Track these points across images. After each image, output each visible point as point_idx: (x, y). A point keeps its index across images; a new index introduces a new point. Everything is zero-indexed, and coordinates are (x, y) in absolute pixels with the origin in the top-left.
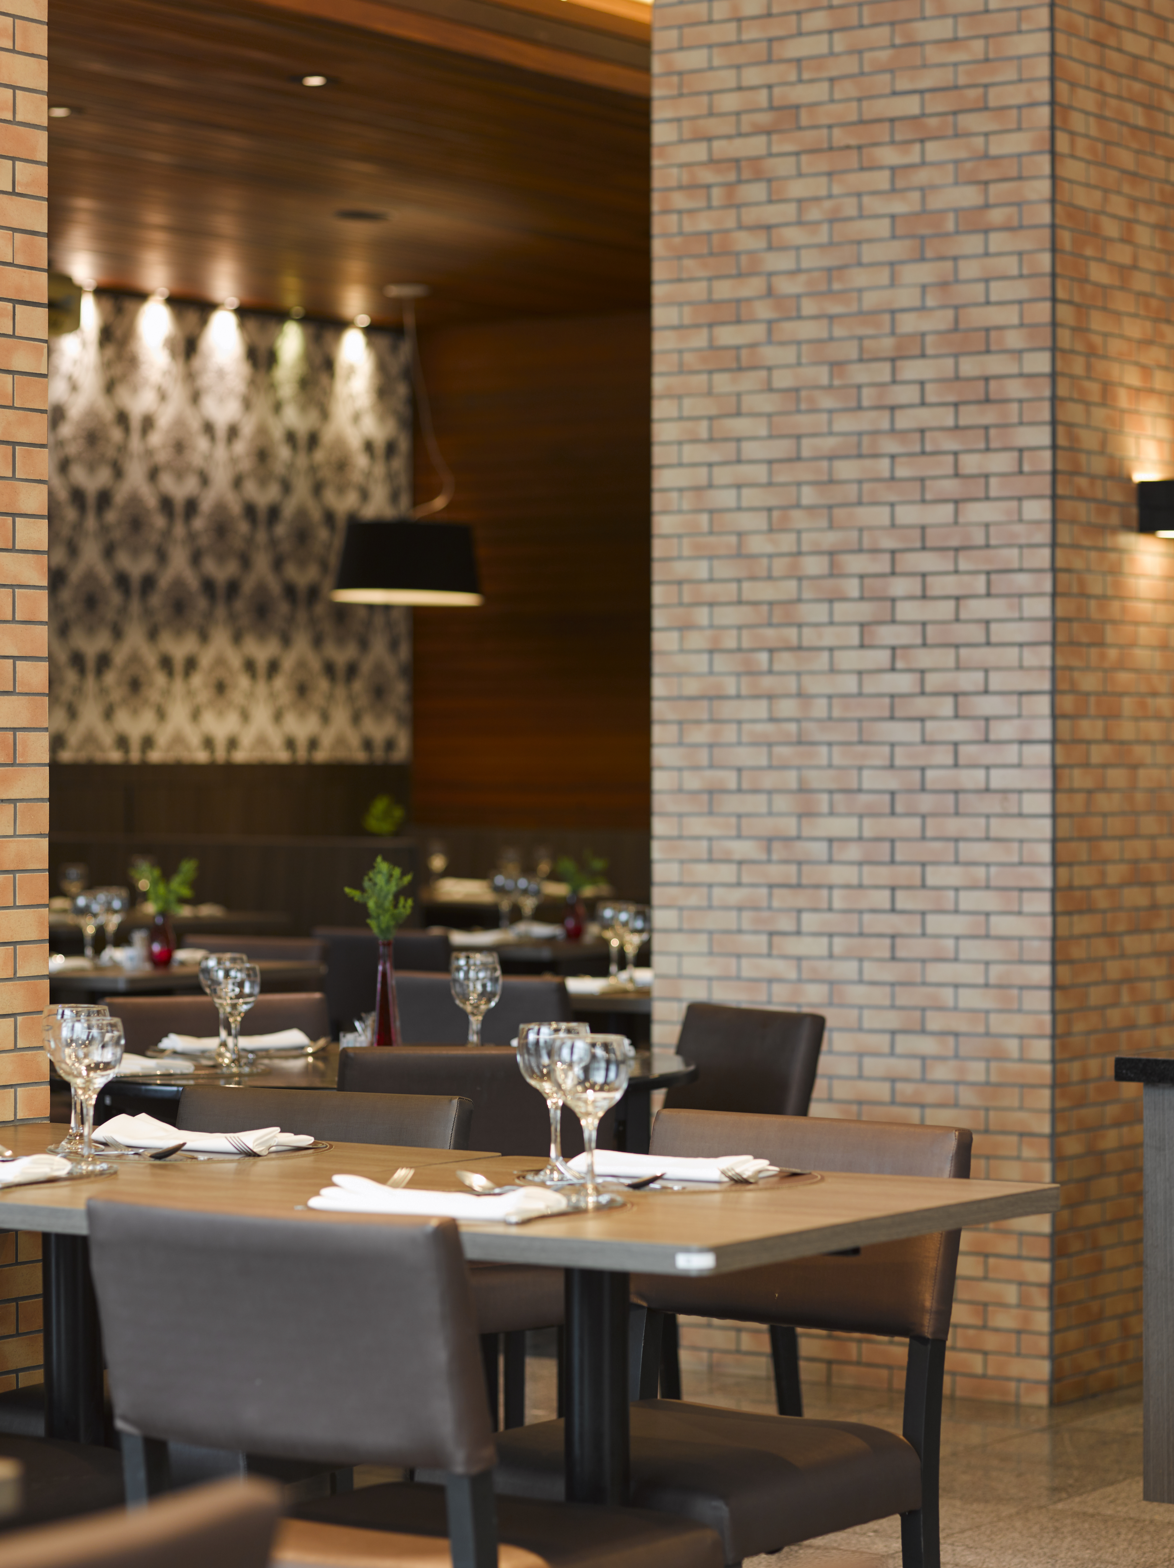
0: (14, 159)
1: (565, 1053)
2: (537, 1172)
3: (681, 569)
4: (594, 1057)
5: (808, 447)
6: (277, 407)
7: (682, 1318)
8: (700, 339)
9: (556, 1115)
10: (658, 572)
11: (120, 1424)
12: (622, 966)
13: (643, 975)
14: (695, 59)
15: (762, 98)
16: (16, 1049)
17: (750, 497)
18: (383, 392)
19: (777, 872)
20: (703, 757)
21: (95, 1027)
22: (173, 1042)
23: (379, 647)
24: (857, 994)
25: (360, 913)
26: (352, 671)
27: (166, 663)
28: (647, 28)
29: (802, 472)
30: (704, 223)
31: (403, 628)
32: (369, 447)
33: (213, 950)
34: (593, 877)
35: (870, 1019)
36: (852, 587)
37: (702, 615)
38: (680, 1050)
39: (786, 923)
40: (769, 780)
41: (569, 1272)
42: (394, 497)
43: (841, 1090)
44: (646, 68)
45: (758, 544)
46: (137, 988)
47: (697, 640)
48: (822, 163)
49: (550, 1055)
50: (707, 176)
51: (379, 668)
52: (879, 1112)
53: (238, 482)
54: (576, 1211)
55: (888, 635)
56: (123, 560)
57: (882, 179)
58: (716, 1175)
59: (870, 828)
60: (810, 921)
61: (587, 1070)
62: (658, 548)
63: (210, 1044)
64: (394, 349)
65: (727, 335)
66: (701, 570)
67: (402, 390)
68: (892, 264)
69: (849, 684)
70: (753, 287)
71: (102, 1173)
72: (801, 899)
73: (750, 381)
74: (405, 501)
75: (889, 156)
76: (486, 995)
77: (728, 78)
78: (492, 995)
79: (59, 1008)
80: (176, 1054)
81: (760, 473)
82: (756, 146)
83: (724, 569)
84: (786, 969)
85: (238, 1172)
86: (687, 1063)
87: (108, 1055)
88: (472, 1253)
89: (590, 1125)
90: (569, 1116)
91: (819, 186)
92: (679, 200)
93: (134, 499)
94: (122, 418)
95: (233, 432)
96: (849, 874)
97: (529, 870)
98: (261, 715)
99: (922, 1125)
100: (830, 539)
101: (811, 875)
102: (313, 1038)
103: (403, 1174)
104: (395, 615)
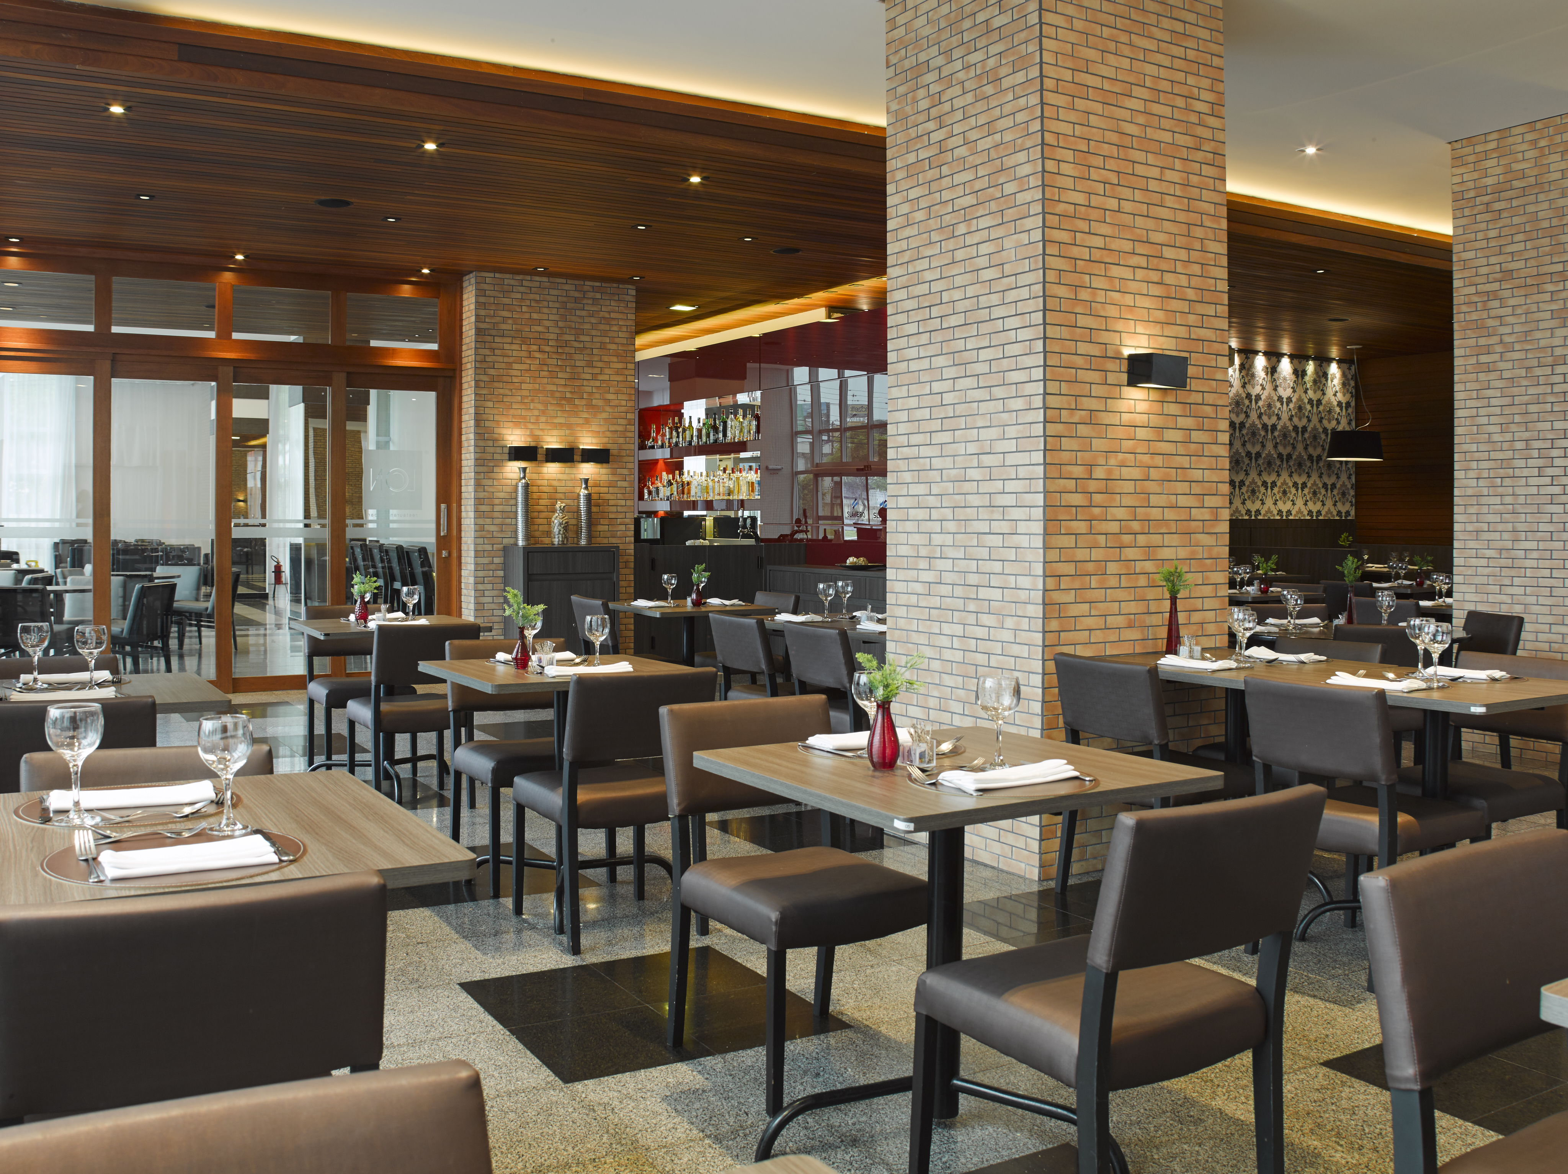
0: (1216, 304)
1: (1426, 630)
2: (1413, 673)
3: (1465, 447)
4: (1437, 631)
5: (1517, 400)
6: (1306, 392)
7: (1463, 730)
8: (1473, 360)
9: (1421, 652)
10: (1457, 448)
11: (1254, 758)
12: (1440, 597)
13: (1449, 600)
14: (1471, 255)
15: (1497, 268)
16: (1216, 622)
17: (1493, 420)
18: (1344, 385)
19: (1503, 562)
20: (1474, 518)
21: (1246, 615)
22: (1270, 620)
23: (1344, 477)
24: (1536, 609)
25: (1342, 575)
26: (1334, 486)
27: (1265, 484)
28: (1451, 245)
29: (1515, 410)
30: (1474, 316)
31: (1353, 471)
32: (1340, 404)
33: (1283, 588)
34: (1427, 563)
35: (1541, 619)
36: (1535, 453)
37: (1474, 465)
38: (1464, 629)
39: (1507, 581)
40: (1500, 527)
41: (1425, 711)
42: (1349, 423)
43: (1529, 646)
44: (1451, 261)
45: (1496, 438)
46: (1255, 601)
47: (1472, 474)
48: (1522, 292)
49: (1419, 629)
50: (1475, 299)
51: (1344, 485)
52: (1544, 655)
53: (1291, 419)
54: (1430, 689)
55: (1550, 471)
56: (1249, 447)
57: (1547, 297)
58: (1485, 677)
59: (1542, 545)
60: (1517, 581)
61: (1434, 635)
62: (1457, 440)
63: (1285, 621)
64: (1349, 369)
65: (1484, 359)
66: (1474, 447)
67: (1352, 383)
68: (1551, 329)
69: (1534, 490)
70: (1495, 340)
71: (1248, 667)
72: (1513, 572)
73: (1493, 376)
74: (1353, 423)
75: (1550, 287)
76: (1389, 607)
77: (1484, 261)
78: (1392, 606)
79: (1233, 608)
80: (1272, 625)
81: (1498, 410)
82: (1495, 286)
83: (1482, 447)
84: (1507, 599)
85: (1298, 669)
86: (1467, 634)
87: (1251, 625)
88: (1390, 703)
89: (1435, 657)
90: (1427, 653)
91: (1522, 300)
92: (1464, 308)
93: (1253, 425)
94: (1249, 396)
95: (1289, 400)
96: (1534, 563)
97: (1401, 560)
98: (1300, 503)
99: (1562, 660)
100: (1526, 435)
101: (1517, 563)
102: (1323, 621)
103: (1362, 672)
104: (1350, 466)
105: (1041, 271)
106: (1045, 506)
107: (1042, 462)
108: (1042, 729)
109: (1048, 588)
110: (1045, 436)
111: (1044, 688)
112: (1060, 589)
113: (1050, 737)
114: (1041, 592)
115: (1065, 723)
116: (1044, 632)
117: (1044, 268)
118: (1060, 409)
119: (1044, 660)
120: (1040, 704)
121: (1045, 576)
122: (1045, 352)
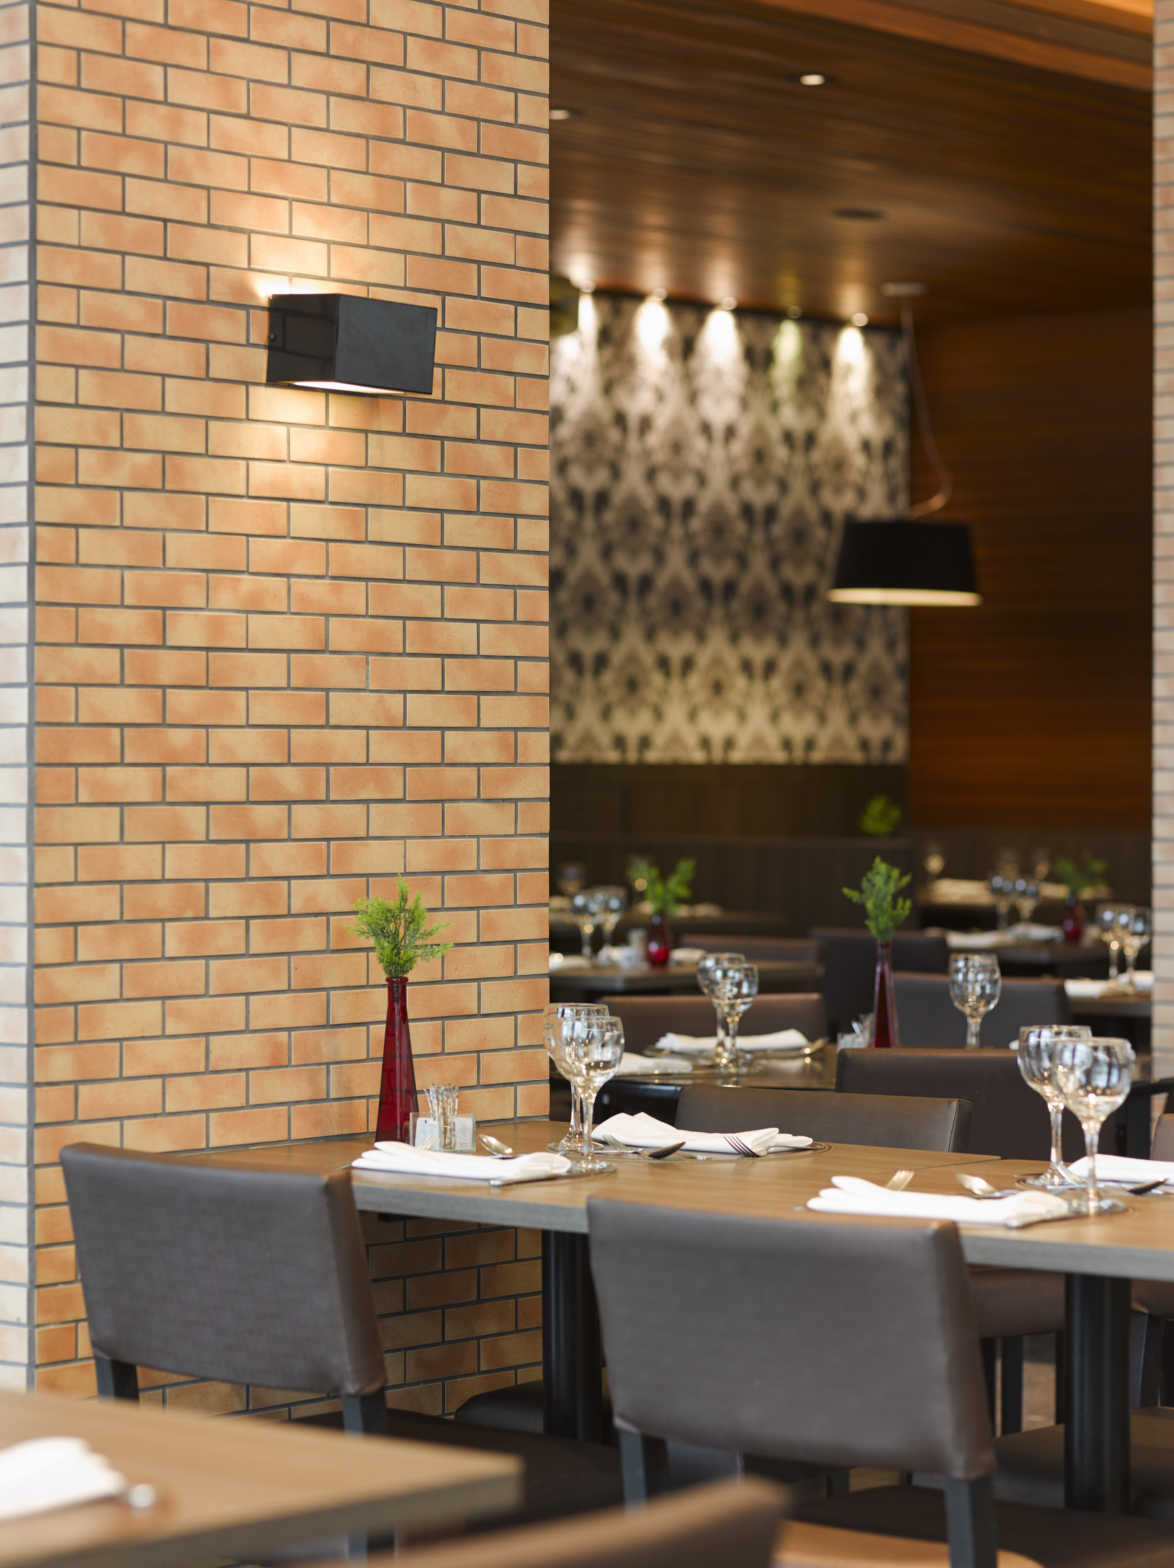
0: (515, 162)
1: (1067, 1056)
2: (1038, 1176)
4: (1096, 1061)
6: (775, 407)
9: (1056, 1119)
11: (619, 1422)
12: (1122, 969)
13: (1143, 979)
16: (516, 1047)
18: (880, 391)
21: (596, 1025)
22: (671, 1041)
23: (876, 647)
25: (858, 915)
26: (849, 671)
27: (663, 663)
28: (1149, 22)
31: (900, 628)
32: (866, 446)
33: (710, 950)
34: (1092, 879)
41: (1069, 1278)
42: (892, 497)
44: (1148, 62)
46: (634, 988)
49: (1051, 1058)
51: (876, 668)
53: (735, 482)
54: (1078, 1216)
56: (621, 561)
61: (1088, 1073)
62: (1160, 547)
63: (707, 1043)
64: (892, 348)
67: (900, 388)
71: (601, 1172)
74: (902, 500)
76: (985, 997)
78: (991, 997)
79: (560, 1006)
80: (674, 1053)
85: (737, 1172)
87: (608, 1054)
88: (972, 1256)
89: (1091, 1130)
90: (1071, 1120)
93: (632, 500)
94: (620, 419)
95: (730, 432)
97: (1027, 872)
98: (758, 716)
102: (811, 1039)
103: (902, 1176)
104: (893, 614)
105: (26, 50)
106: (33, 725)
107: (23, 596)
108: (32, 1365)
109: (42, 958)
110: (33, 523)
111: (34, 1247)
112: (76, 962)
113: (51, 1385)
114: (22, 972)
115: (95, 1344)
116: (33, 1085)
117: (34, 42)
118: (76, 447)
119: (33, 1167)
120: (23, 1293)
121: (34, 925)
122: (34, 283)
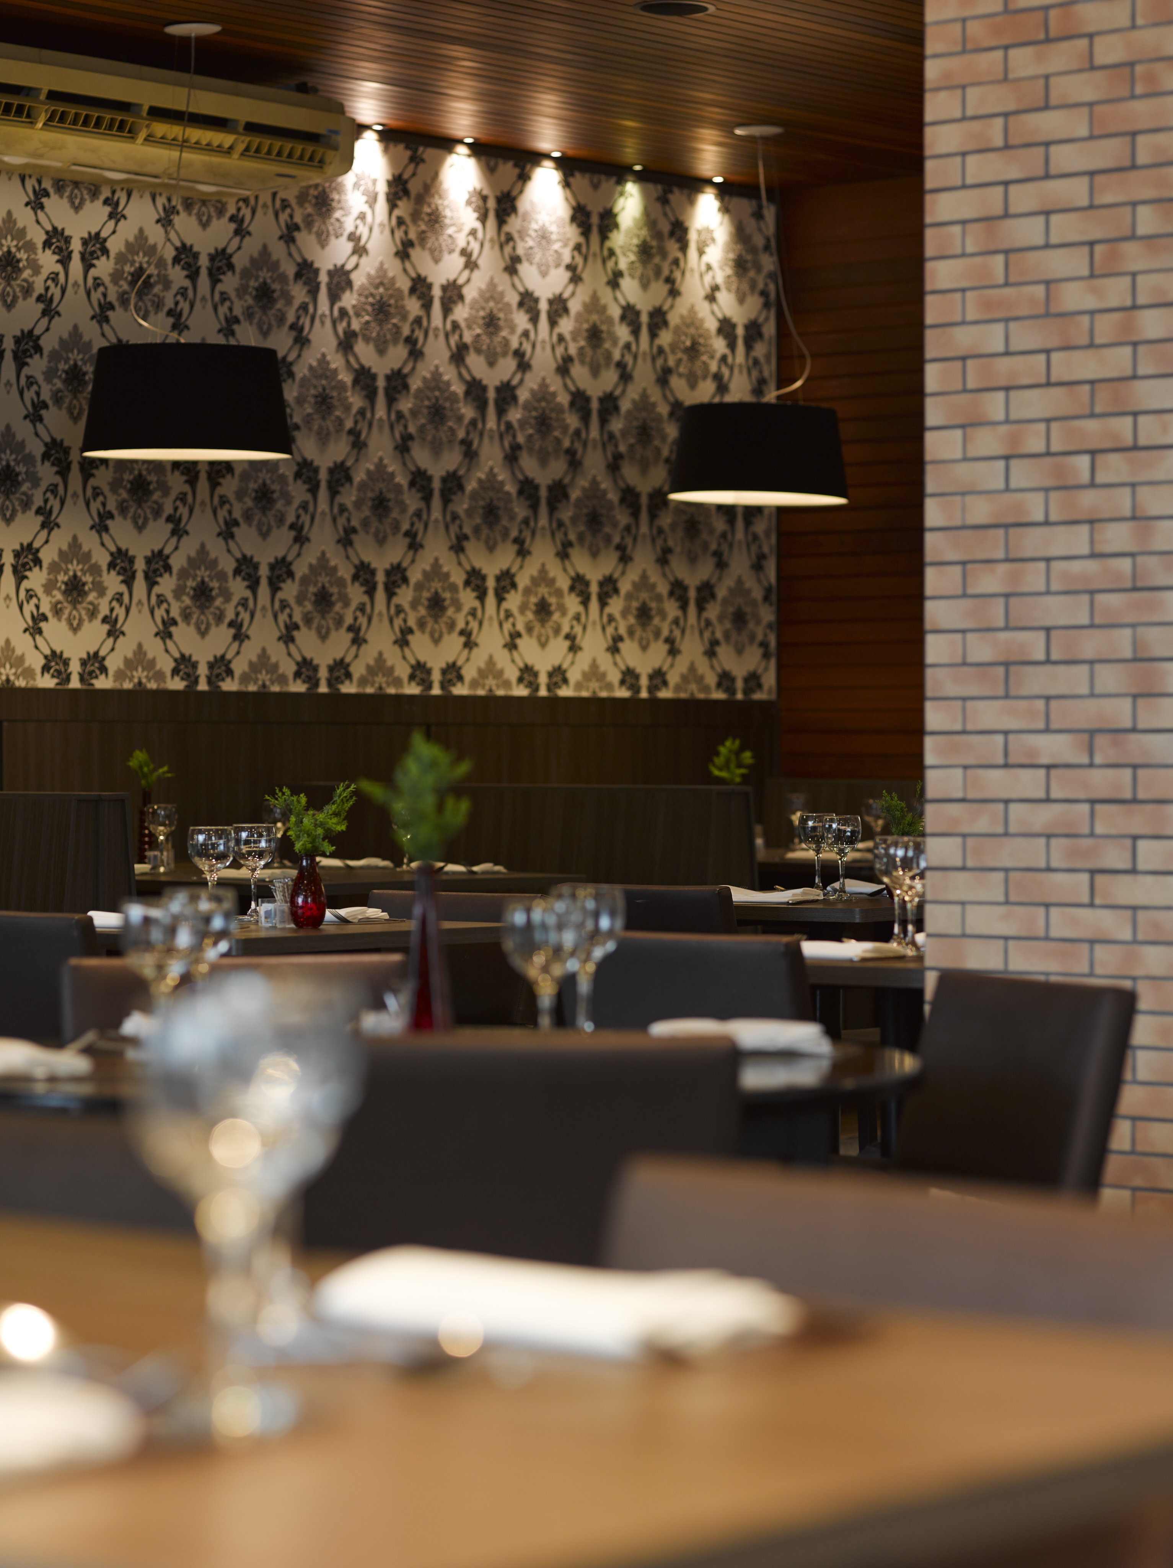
6: (614, 282)
18: (740, 266)
23: (740, 563)
26: (706, 592)
27: (475, 579)
31: (769, 545)
32: (726, 327)
42: (757, 388)
51: (739, 589)
53: (564, 368)
56: (421, 456)
64: (758, 215)
67: (769, 263)
74: (771, 388)
93: (436, 382)
94: (420, 288)
95: (559, 306)
98: (594, 645)
